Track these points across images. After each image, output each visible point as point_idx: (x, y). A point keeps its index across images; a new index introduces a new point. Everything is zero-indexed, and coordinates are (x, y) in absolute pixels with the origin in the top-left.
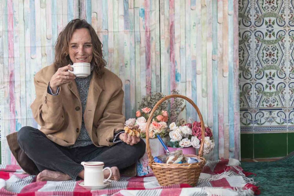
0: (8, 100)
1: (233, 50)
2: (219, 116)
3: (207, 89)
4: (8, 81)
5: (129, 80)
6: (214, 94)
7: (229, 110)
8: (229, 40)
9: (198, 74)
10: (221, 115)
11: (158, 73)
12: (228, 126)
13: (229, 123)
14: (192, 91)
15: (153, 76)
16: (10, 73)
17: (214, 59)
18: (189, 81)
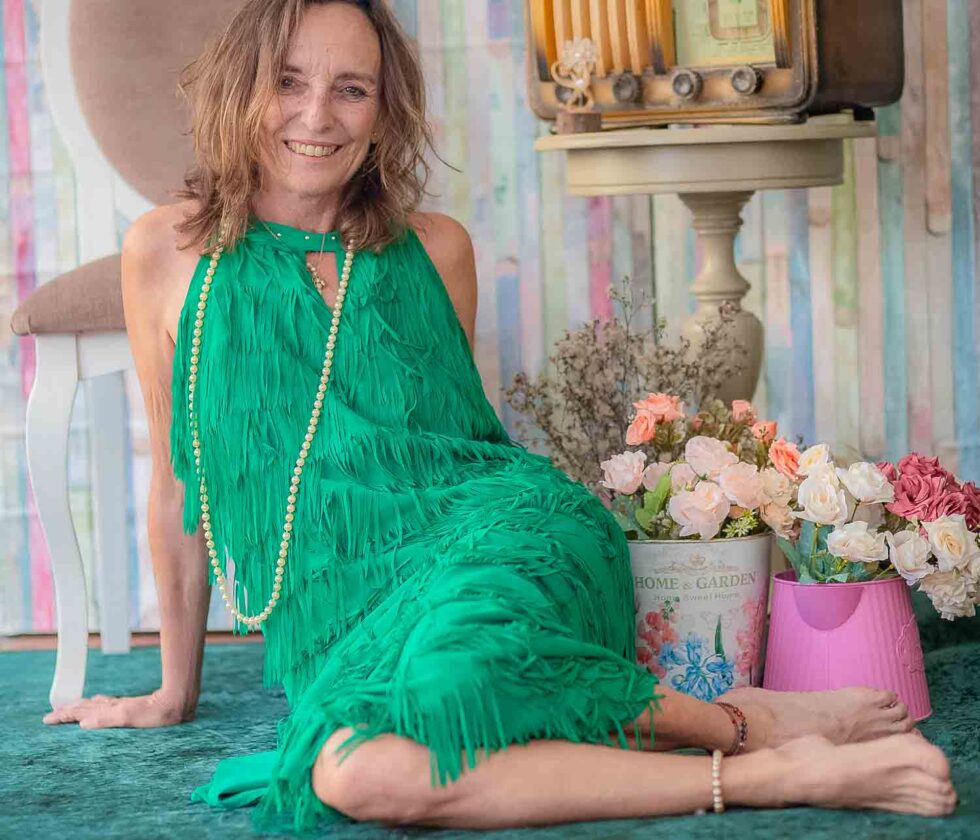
0: (12, 355)
1: (967, 114)
2: (910, 407)
3: (857, 290)
4: (9, 277)
5: (513, 260)
6: (889, 313)
7: (956, 385)
8: (953, 70)
9: (817, 225)
10: (921, 403)
11: (642, 226)
12: (953, 451)
13: (956, 437)
14: (793, 300)
15: (621, 238)
16: (17, 239)
17: (885, 156)
18: (778, 257)
